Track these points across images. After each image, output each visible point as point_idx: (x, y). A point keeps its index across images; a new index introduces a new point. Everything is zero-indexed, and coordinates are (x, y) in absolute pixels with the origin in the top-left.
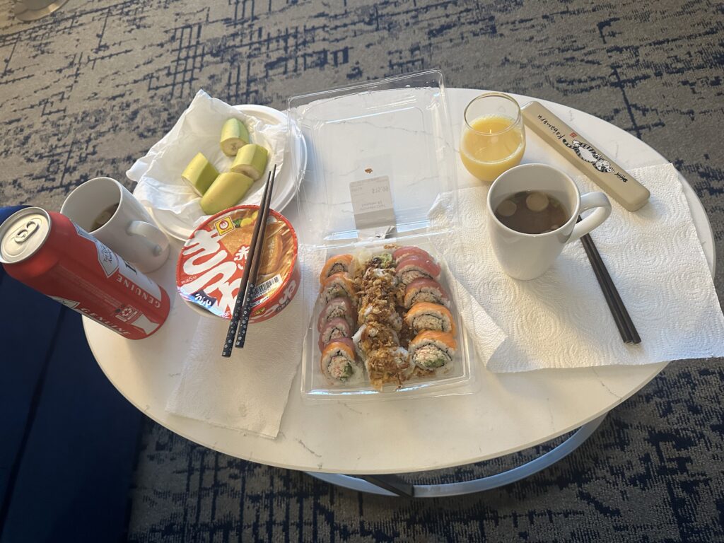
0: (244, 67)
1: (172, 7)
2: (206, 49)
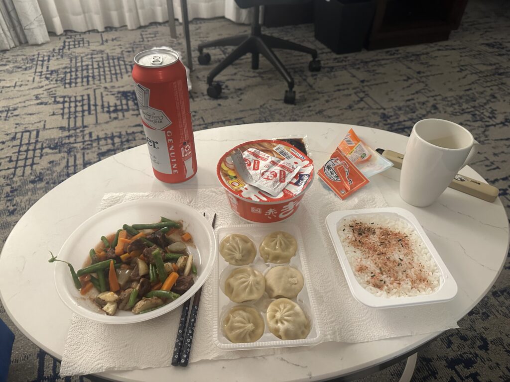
0: (79, 155)
1: (11, 119)
2: (45, 145)
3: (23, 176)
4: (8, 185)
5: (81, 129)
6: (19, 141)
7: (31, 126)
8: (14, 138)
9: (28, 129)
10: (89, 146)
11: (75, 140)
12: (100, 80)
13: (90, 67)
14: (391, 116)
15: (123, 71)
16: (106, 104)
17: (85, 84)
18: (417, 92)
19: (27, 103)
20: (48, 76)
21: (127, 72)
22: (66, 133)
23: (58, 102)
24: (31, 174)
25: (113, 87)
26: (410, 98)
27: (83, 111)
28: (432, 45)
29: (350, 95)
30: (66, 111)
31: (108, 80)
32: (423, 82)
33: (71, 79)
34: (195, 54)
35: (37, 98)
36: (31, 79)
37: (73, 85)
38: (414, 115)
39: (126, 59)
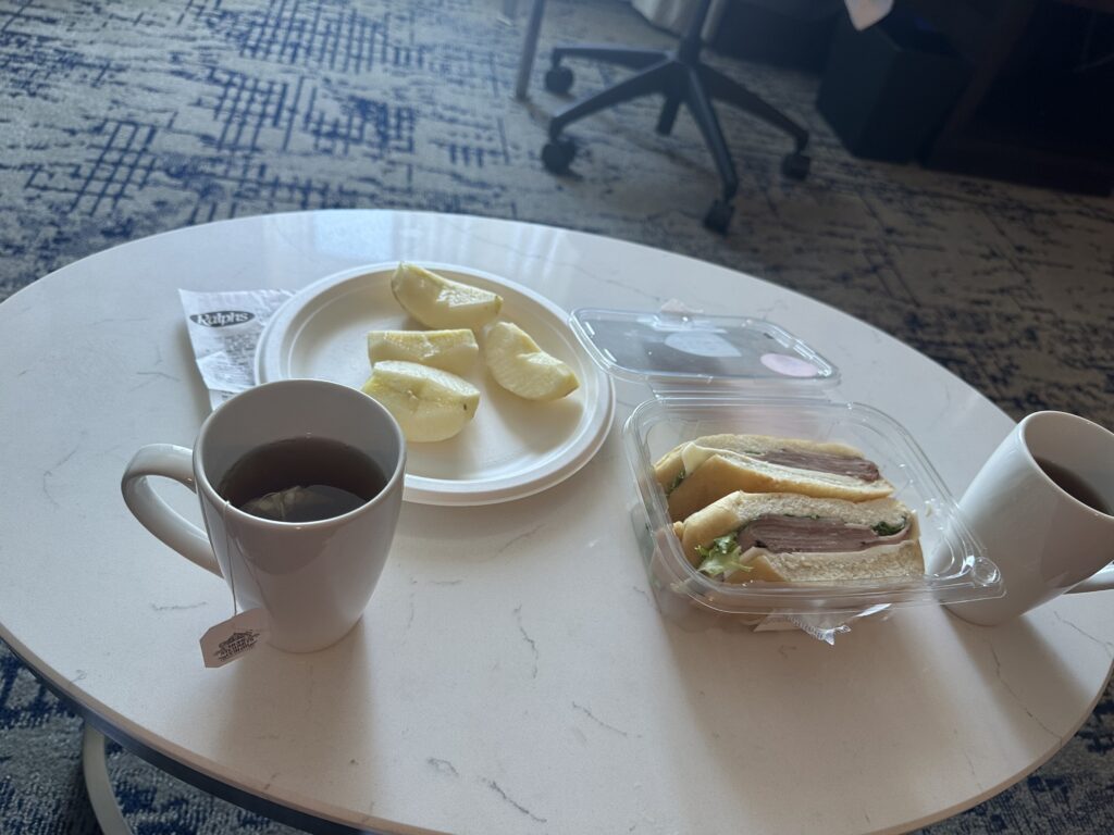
1: (107, 89)
2: (158, 163)
3: (91, 214)
4: (53, 223)
5: (247, 152)
6: (107, 138)
7: (142, 113)
8: (98, 130)
9: (136, 119)
10: (251, 194)
11: (226, 171)
12: (320, 60)
13: (309, 27)
14: (928, 325)
15: (377, 55)
16: (316, 115)
17: (286, 58)
18: (1002, 291)
19: (152, 64)
20: (215, 20)
21: (384, 60)
22: (211, 152)
23: (217, 82)
24: (109, 215)
25: (343, 83)
26: (983, 297)
27: (263, 115)
28: (1069, 198)
29: (852, 252)
30: (228, 104)
31: (338, 66)
32: (1022, 272)
33: (259, 40)
34: (542, 65)
35: (175, 58)
36: (175, 15)
37: (260, 54)
38: (980, 339)
39: (390, 32)
